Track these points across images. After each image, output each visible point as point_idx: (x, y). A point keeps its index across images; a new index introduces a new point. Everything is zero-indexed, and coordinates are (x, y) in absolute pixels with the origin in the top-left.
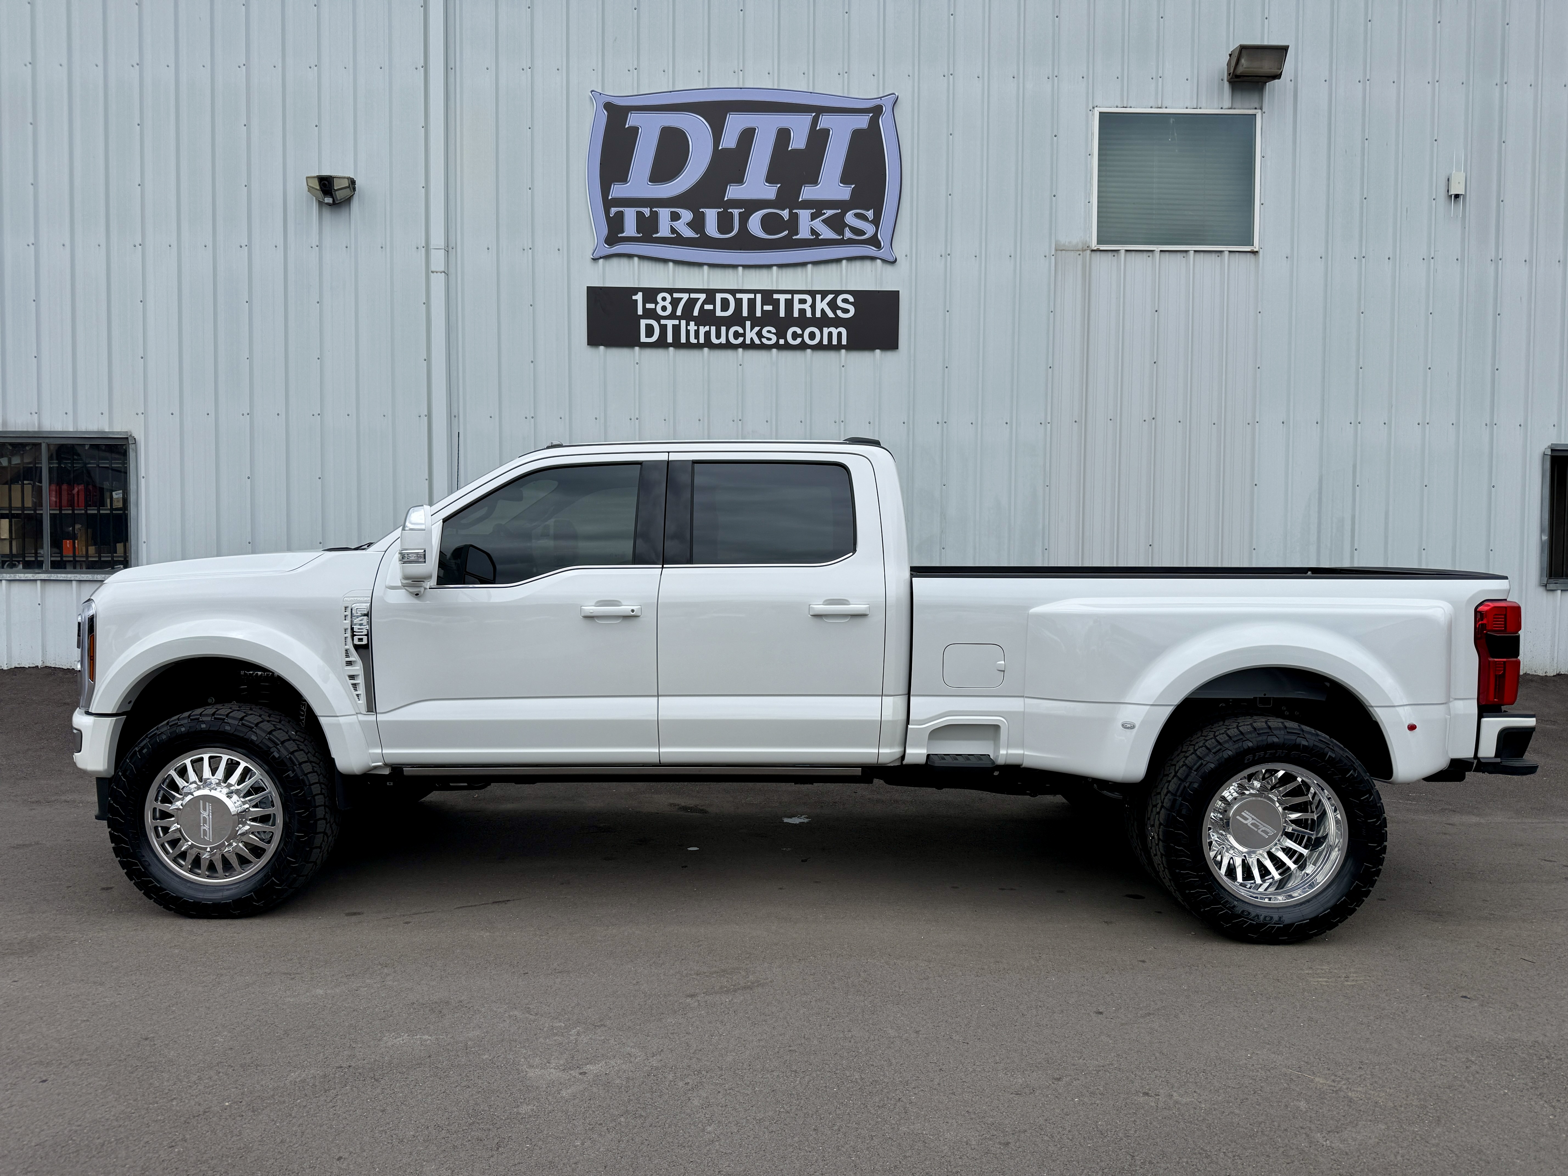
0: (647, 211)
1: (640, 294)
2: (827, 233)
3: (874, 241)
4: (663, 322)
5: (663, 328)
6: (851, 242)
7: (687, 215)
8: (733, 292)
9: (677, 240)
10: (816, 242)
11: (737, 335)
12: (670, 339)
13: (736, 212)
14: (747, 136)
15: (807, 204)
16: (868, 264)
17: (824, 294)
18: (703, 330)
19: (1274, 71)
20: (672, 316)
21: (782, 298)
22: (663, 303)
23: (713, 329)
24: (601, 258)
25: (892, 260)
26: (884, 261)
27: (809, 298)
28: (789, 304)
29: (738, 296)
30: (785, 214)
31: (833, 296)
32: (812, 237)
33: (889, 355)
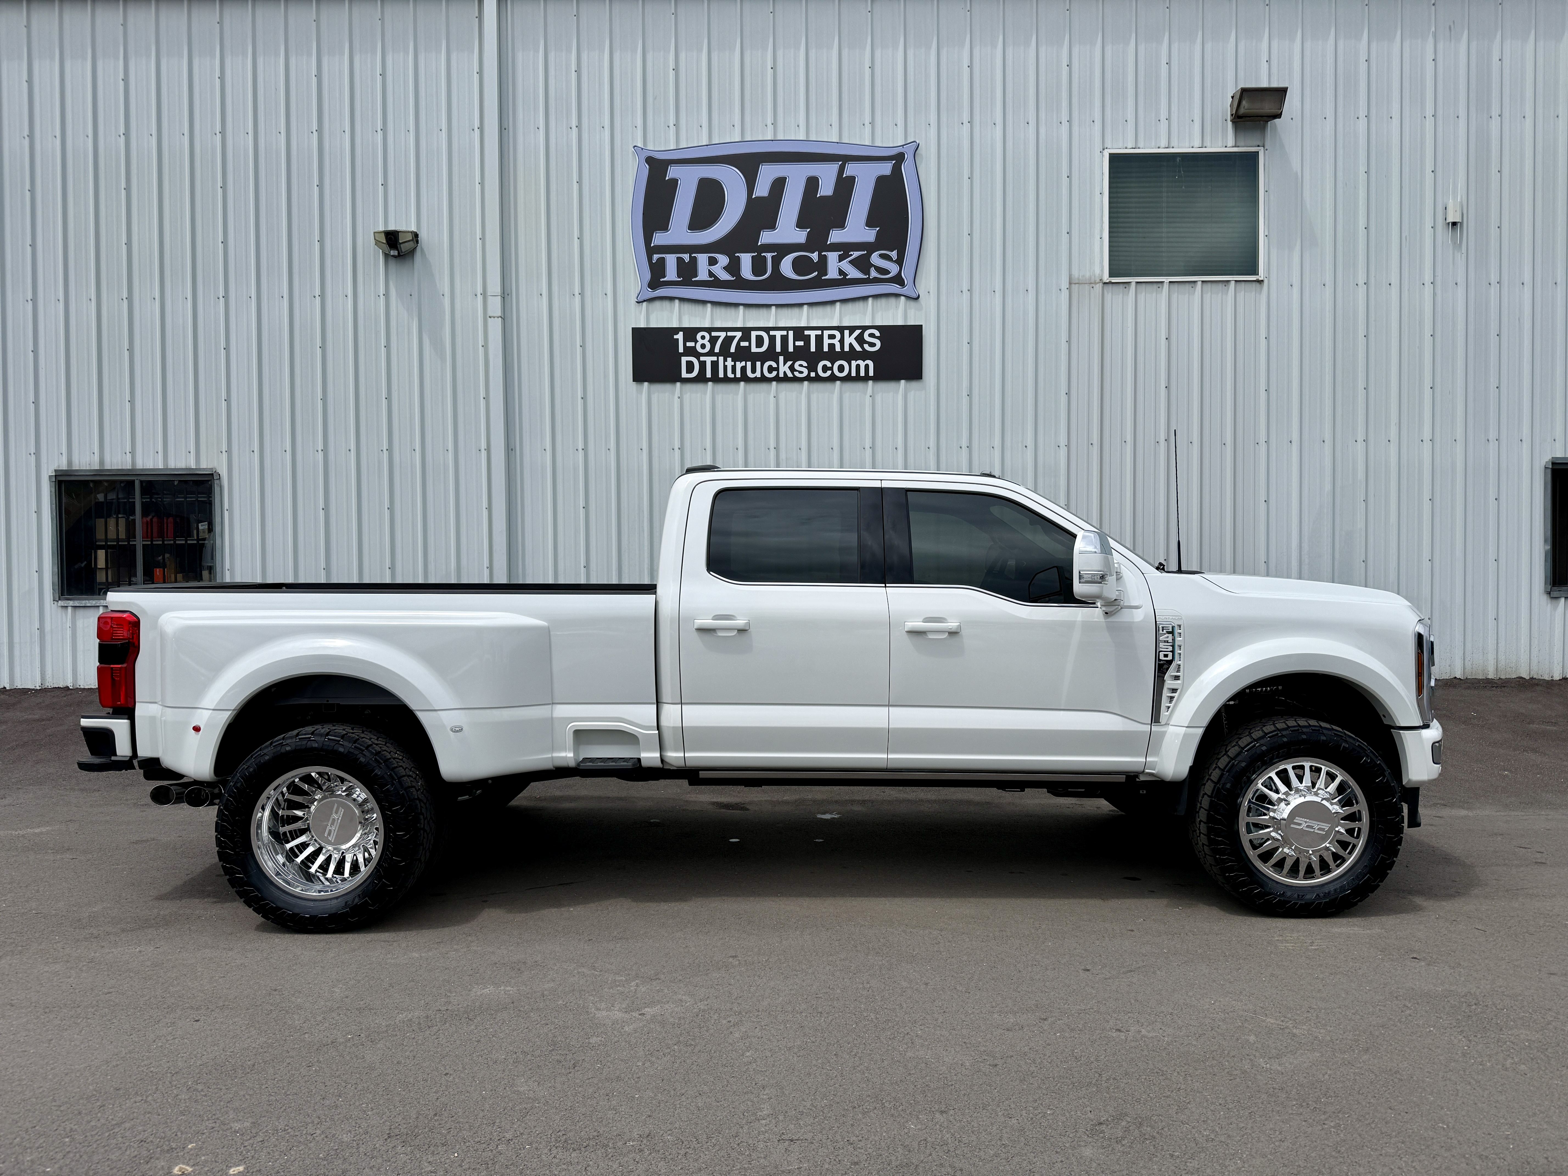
0: (686, 257)
1: (681, 334)
2: (854, 273)
3: (898, 280)
4: (702, 359)
5: (703, 365)
6: (876, 281)
7: (723, 260)
8: (767, 330)
9: (715, 283)
10: (844, 281)
11: (771, 370)
12: (709, 375)
13: (769, 256)
14: (779, 185)
15: (835, 247)
16: (892, 300)
17: (852, 329)
18: (739, 365)
19: (1274, 111)
20: (711, 353)
21: (813, 334)
22: (702, 342)
23: (749, 364)
24: (644, 301)
25: (915, 296)
26: (908, 297)
27: (837, 334)
28: (819, 339)
29: (772, 333)
30: (815, 256)
31: (859, 331)
32: (840, 277)
33: (914, 384)
